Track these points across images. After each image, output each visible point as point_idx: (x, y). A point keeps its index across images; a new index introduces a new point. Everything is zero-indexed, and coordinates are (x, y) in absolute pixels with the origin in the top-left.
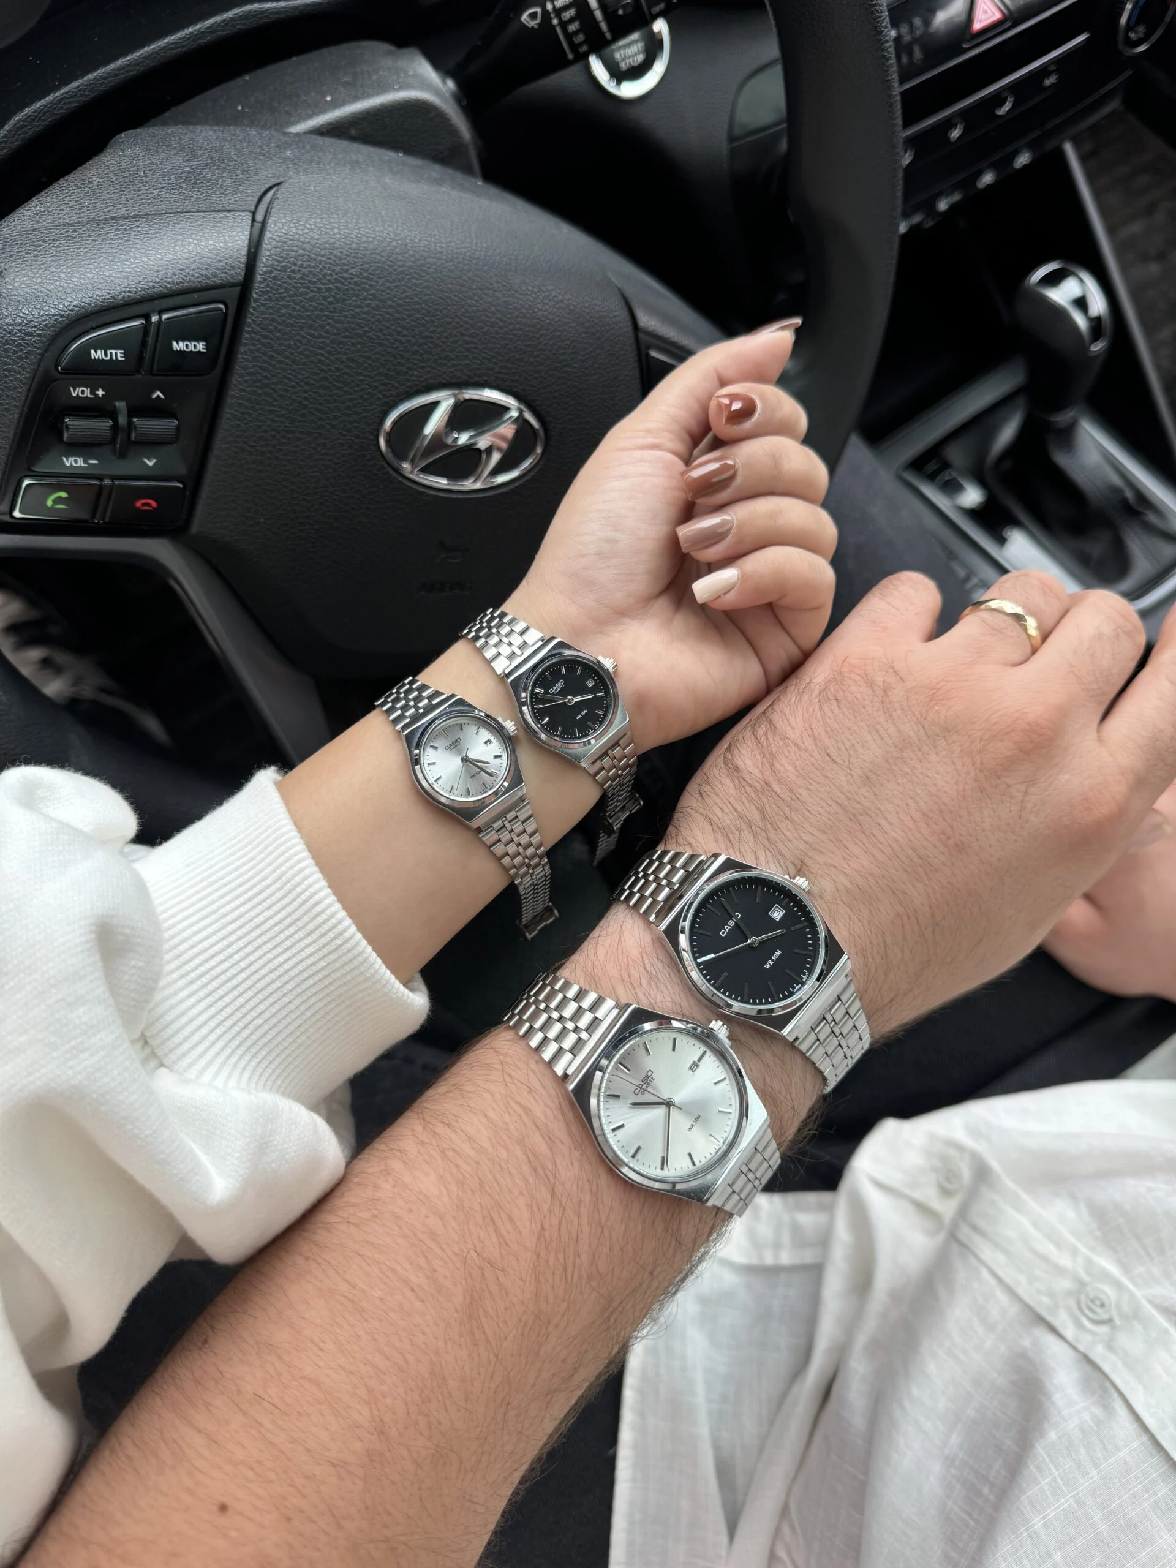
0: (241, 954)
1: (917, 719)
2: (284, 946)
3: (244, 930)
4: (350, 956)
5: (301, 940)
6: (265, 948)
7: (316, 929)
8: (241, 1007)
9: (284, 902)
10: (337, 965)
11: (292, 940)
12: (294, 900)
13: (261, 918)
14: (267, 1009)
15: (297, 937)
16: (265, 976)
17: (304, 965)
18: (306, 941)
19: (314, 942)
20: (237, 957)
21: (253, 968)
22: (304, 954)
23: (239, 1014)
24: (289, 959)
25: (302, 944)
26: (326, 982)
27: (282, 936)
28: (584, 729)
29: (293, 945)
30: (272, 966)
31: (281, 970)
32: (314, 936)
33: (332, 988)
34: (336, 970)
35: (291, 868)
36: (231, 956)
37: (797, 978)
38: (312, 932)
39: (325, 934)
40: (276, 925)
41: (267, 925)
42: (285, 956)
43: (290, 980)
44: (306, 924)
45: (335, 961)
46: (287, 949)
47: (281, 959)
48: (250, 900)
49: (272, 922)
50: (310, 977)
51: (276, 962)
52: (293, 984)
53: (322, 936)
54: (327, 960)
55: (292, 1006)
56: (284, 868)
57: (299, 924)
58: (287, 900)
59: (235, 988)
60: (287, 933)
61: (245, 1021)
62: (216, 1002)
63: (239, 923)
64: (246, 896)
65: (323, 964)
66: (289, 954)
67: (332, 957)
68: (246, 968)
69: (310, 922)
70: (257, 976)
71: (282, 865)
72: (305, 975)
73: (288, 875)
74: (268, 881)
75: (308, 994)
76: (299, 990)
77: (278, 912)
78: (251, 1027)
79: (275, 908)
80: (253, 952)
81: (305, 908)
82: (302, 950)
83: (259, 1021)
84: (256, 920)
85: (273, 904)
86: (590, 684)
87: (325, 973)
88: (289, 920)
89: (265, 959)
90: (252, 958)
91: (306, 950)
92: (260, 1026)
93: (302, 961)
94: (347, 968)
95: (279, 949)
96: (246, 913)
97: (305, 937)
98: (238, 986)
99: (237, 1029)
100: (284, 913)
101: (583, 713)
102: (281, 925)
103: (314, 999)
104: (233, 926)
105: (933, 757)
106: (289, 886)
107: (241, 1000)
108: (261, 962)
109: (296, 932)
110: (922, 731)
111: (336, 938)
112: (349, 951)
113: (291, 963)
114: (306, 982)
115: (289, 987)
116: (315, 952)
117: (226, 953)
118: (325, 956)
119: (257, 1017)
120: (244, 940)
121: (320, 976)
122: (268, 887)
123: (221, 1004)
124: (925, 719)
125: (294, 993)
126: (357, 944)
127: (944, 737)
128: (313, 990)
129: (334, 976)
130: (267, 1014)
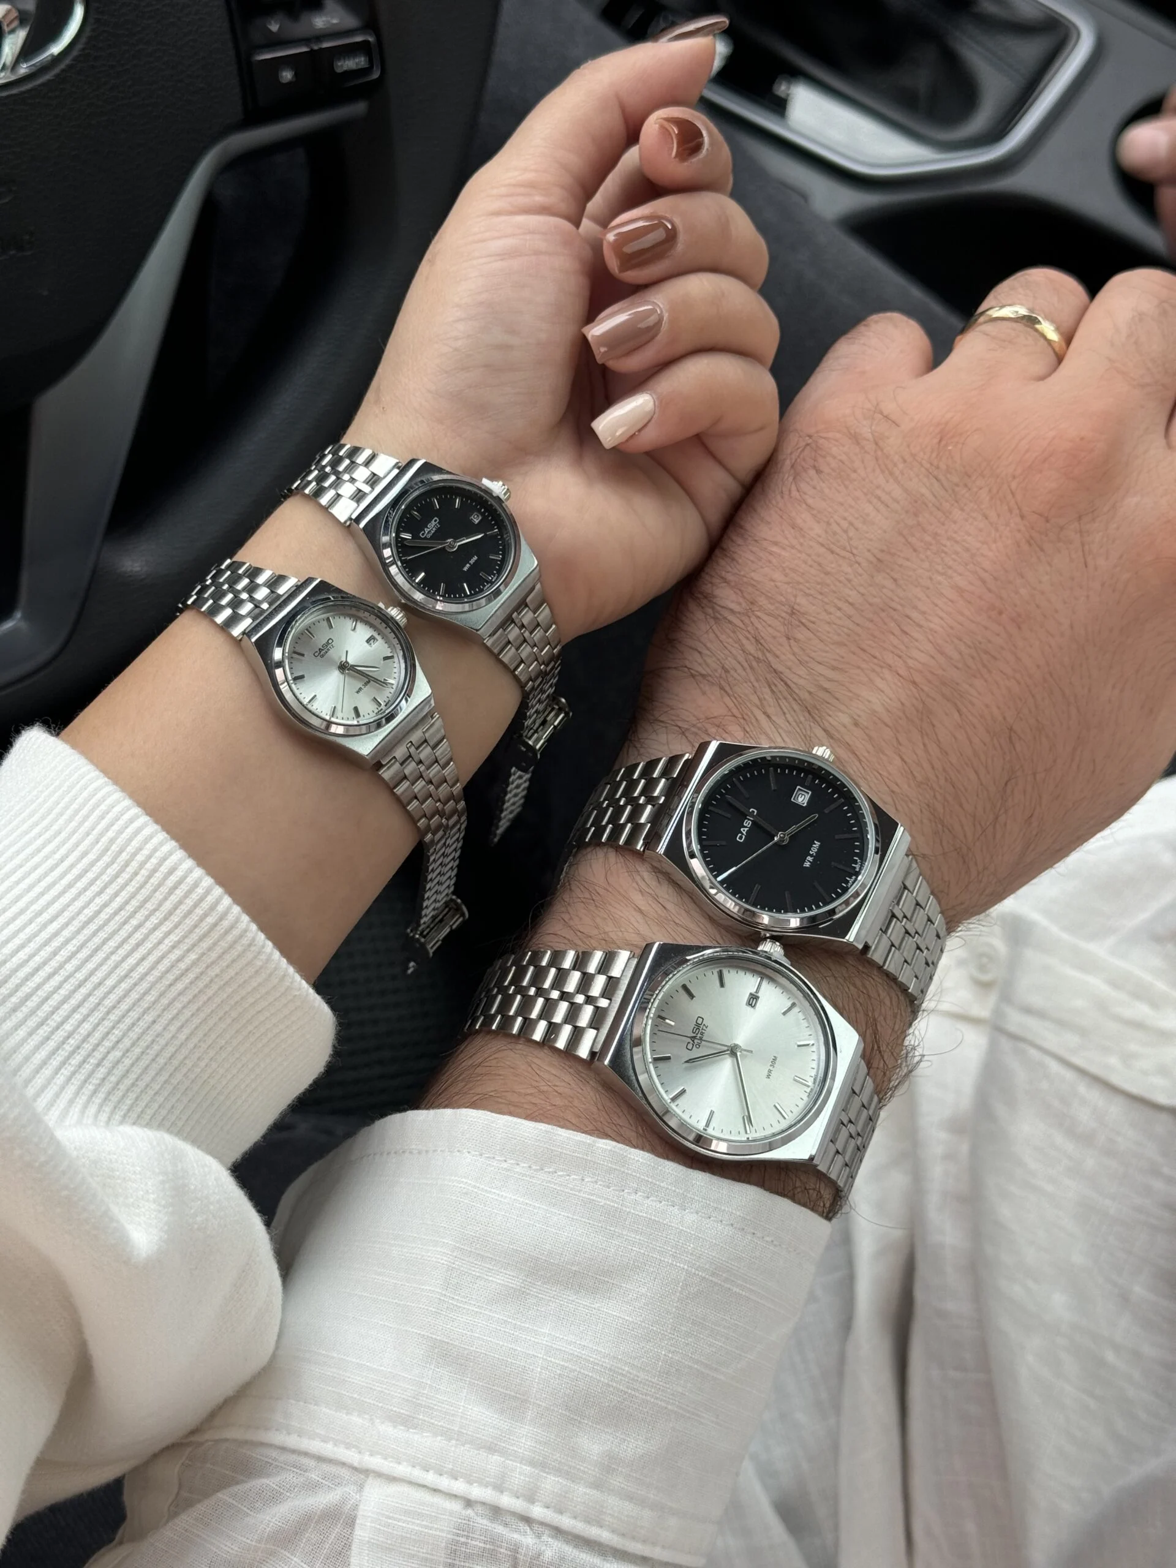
0: (75, 962)
1: (927, 470)
2: (133, 941)
3: (72, 928)
4: (230, 938)
5: (155, 929)
6: (107, 948)
7: (176, 908)
8: (89, 1035)
9: (121, 881)
10: (214, 955)
11: (144, 930)
12: (136, 874)
13: (93, 907)
14: (124, 1035)
15: (149, 925)
16: (114, 987)
17: (166, 963)
18: (164, 928)
19: (176, 927)
20: (69, 967)
21: (95, 979)
22: (163, 948)
23: (88, 1047)
24: (143, 959)
25: (158, 934)
26: (201, 984)
27: (128, 928)
28: (478, 583)
29: (146, 937)
30: (121, 971)
31: (136, 975)
32: (175, 919)
33: (210, 992)
34: (213, 963)
35: (120, 832)
36: (61, 966)
37: (848, 870)
38: (170, 913)
39: (190, 912)
40: (116, 913)
41: (103, 916)
42: (137, 955)
43: (150, 989)
44: (160, 904)
45: (210, 949)
46: (138, 945)
47: (131, 961)
48: (70, 886)
49: (109, 910)
50: (176, 980)
51: (126, 966)
52: (154, 993)
53: (185, 916)
54: (199, 950)
55: (158, 1027)
56: (110, 834)
57: (150, 906)
58: (125, 876)
59: (75, 1010)
60: (134, 922)
61: (98, 1055)
62: (52, 1033)
63: (62, 920)
64: (65, 882)
65: (193, 956)
66: (142, 951)
67: (205, 945)
68: (86, 980)
69: (166, 899)
70: (103, 990)
71: (107, 829)
72: (171, 977)
73: (120, 841)
74: (91, 857)
75: (178, 1005)
76: (165, 1001)
77: (116, 895)
78: (107, 1064)
79: (110, 891)
80: (91, 956)
81: (154, 881)
82: (160, 942)
83: (117, 1054)
84: (86, 911)
85: (106, 887)
86: (476, 519)
87: (197, 970)
88: (134, 903)
89: (111, 963)
90: (90, 966)
91: (166, 941)
92: (118, 1062)
93: (162, 958)
94: (228, 958)
95: (127, 947)
96: (68, 905)
97: (161, 923)
98: (79, 1006)
99: (88, 1067)
100: (124, 895)
101: (472, 561)
102: (123, 913)
103: (187, 1013)
104: (55, 926)
105: (957, 514)
106: (124, 856)
107: (87, 1027)
108: (105, 968)
109: (147, 918)
110: (936, 484)
111: (205, 915)
112: (227, 932)
113: (147, 964)
114: (173, 989)
115: (150, 998)
116: (179, 942)
117: (54, 963)
118: (194, 945)
119: (113, 1048)
120: (74, 942)
121: (191, 976)
122: (92, 864)
123: (60, 1034)
124: (938, 468)
125: (159, 1007)
126: (237, 920)
127: (966, 485)
128: (185, 999)
129: (212, 973)
130: (127, 1042)
